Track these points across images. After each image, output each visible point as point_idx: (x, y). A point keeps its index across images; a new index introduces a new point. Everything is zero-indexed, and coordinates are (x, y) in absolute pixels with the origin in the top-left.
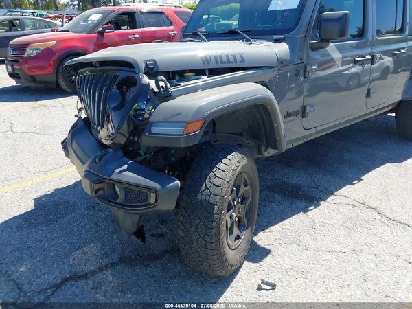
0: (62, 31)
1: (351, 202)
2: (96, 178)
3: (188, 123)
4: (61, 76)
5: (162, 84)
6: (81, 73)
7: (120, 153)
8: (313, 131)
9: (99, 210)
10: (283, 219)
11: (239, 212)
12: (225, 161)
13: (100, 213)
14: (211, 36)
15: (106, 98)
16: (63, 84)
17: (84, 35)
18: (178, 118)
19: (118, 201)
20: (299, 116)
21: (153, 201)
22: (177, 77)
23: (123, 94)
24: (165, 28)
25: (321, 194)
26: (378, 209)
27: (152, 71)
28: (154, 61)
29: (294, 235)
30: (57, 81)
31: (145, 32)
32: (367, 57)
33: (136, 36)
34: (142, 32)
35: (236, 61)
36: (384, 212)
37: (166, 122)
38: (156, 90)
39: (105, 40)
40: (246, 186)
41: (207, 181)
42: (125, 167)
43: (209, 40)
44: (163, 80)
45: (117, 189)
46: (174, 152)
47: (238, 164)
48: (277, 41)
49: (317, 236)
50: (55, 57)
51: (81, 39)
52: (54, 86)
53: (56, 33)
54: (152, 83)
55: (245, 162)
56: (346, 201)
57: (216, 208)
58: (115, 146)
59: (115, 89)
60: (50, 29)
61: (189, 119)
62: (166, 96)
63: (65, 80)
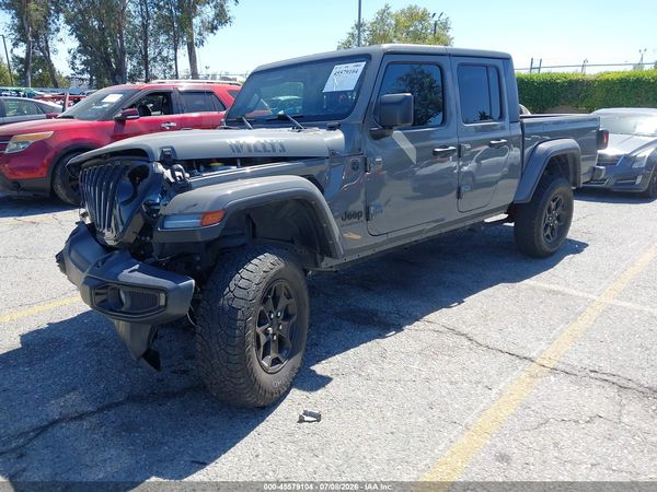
0: (64, 117)
1: (437, 327)
2: (97, 283)
3: (205, 214)
4: (58, 181)
5: (178, 174)
6: (87, 167)
7: (128, 253)
8: (384, 238)
9: (105, 347)
10: (348, 349)
11: (278, 329)
12: (255, 261)
13: (106, 350)
14: (258, 123)
15: (114, 193)
16: (61, 192)
17: (95, 122)
18: (195, 210)
19: (123, 309)
20: (362, 218)
21: (162, 302)
22: (202, 168)
23: (135, 185)
24: (216, 113)
25: (401, 321)
26: (470, 335)
27: (169, 159)
28: (172, 148)
29: (357, 365)
30: (52, 189)
31: (186, 119)
32: (451, 148)
33: (172, 124)
34: (182, 119)
35: (274, 150)
36: (475, 338)
37: (181, 215)
38: (172, 180)
39: (126, 130)
40: (289, 297)
41: (232, 285)
42: (137, 267)
43: (254, 128)
44: (179, 170)
45: (123, 296)
46: (198, 259)
47: (272, 266)
48: (332, 128)
49: (386, 366)
50: (50, 155)
51: (91, 128)
52: (48, 195)
53: (53, 120)
54: (168, 173)
55: (282, 265)
56: (431, 327)
57: (240, 313)
58: (122, 246)
59: (126, 181)
60: (44, 115)
61: (205, 210)
62: (184, 187)
63: (64, 186)
